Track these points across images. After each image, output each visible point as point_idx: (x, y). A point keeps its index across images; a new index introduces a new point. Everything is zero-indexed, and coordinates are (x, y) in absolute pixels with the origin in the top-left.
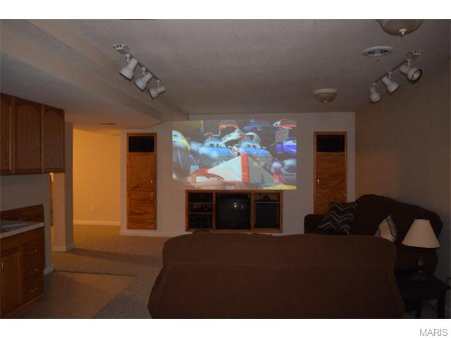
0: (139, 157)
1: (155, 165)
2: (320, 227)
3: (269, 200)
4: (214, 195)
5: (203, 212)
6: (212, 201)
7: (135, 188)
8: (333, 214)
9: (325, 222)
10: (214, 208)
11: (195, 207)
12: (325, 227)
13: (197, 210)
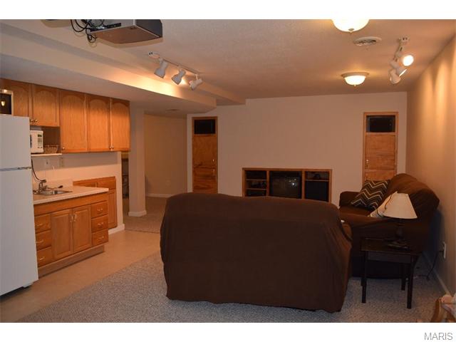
0: (204, 138)
1: (216, 145)
2: (352, 203)
3: (320, 179)
4: (268, 173)
5: (261, 188)
6: (266, 178)
7: (200, 165)
8: (365, 191)
9: (358, 198)
10: (268, 185)
11: (253, 184)
12: (357, 203)
13: (255, 186)
